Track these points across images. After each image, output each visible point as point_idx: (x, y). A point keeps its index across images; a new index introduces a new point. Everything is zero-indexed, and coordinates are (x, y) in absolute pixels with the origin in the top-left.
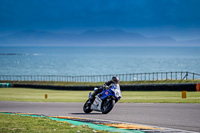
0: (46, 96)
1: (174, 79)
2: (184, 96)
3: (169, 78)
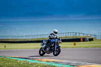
0: (5, 47)
1: (69, 36)
2: (75, 44)
3: (67, 36)
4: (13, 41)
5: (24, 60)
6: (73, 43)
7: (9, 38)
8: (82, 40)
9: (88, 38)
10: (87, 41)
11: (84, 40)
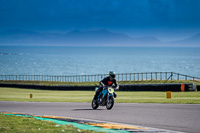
0: (31, 96)
1: (158, 79)
2: (169, 97)
3: (154, 78)
4: (47, 85)
5: (69, 124)
6: (165, 93)
7: (40, 79)
8: (182, 88)
9: (195, 84)
10: (193, 91)
11: (187, 88)
